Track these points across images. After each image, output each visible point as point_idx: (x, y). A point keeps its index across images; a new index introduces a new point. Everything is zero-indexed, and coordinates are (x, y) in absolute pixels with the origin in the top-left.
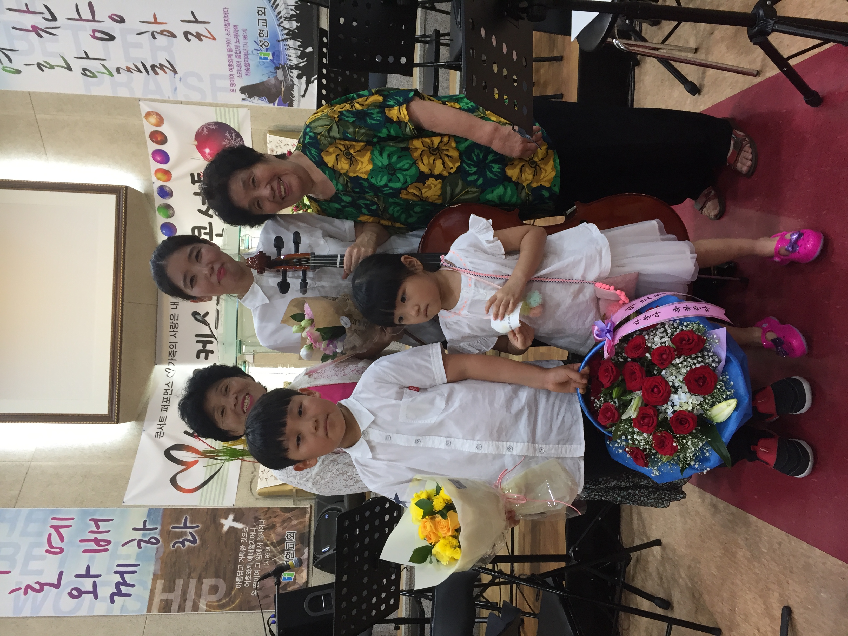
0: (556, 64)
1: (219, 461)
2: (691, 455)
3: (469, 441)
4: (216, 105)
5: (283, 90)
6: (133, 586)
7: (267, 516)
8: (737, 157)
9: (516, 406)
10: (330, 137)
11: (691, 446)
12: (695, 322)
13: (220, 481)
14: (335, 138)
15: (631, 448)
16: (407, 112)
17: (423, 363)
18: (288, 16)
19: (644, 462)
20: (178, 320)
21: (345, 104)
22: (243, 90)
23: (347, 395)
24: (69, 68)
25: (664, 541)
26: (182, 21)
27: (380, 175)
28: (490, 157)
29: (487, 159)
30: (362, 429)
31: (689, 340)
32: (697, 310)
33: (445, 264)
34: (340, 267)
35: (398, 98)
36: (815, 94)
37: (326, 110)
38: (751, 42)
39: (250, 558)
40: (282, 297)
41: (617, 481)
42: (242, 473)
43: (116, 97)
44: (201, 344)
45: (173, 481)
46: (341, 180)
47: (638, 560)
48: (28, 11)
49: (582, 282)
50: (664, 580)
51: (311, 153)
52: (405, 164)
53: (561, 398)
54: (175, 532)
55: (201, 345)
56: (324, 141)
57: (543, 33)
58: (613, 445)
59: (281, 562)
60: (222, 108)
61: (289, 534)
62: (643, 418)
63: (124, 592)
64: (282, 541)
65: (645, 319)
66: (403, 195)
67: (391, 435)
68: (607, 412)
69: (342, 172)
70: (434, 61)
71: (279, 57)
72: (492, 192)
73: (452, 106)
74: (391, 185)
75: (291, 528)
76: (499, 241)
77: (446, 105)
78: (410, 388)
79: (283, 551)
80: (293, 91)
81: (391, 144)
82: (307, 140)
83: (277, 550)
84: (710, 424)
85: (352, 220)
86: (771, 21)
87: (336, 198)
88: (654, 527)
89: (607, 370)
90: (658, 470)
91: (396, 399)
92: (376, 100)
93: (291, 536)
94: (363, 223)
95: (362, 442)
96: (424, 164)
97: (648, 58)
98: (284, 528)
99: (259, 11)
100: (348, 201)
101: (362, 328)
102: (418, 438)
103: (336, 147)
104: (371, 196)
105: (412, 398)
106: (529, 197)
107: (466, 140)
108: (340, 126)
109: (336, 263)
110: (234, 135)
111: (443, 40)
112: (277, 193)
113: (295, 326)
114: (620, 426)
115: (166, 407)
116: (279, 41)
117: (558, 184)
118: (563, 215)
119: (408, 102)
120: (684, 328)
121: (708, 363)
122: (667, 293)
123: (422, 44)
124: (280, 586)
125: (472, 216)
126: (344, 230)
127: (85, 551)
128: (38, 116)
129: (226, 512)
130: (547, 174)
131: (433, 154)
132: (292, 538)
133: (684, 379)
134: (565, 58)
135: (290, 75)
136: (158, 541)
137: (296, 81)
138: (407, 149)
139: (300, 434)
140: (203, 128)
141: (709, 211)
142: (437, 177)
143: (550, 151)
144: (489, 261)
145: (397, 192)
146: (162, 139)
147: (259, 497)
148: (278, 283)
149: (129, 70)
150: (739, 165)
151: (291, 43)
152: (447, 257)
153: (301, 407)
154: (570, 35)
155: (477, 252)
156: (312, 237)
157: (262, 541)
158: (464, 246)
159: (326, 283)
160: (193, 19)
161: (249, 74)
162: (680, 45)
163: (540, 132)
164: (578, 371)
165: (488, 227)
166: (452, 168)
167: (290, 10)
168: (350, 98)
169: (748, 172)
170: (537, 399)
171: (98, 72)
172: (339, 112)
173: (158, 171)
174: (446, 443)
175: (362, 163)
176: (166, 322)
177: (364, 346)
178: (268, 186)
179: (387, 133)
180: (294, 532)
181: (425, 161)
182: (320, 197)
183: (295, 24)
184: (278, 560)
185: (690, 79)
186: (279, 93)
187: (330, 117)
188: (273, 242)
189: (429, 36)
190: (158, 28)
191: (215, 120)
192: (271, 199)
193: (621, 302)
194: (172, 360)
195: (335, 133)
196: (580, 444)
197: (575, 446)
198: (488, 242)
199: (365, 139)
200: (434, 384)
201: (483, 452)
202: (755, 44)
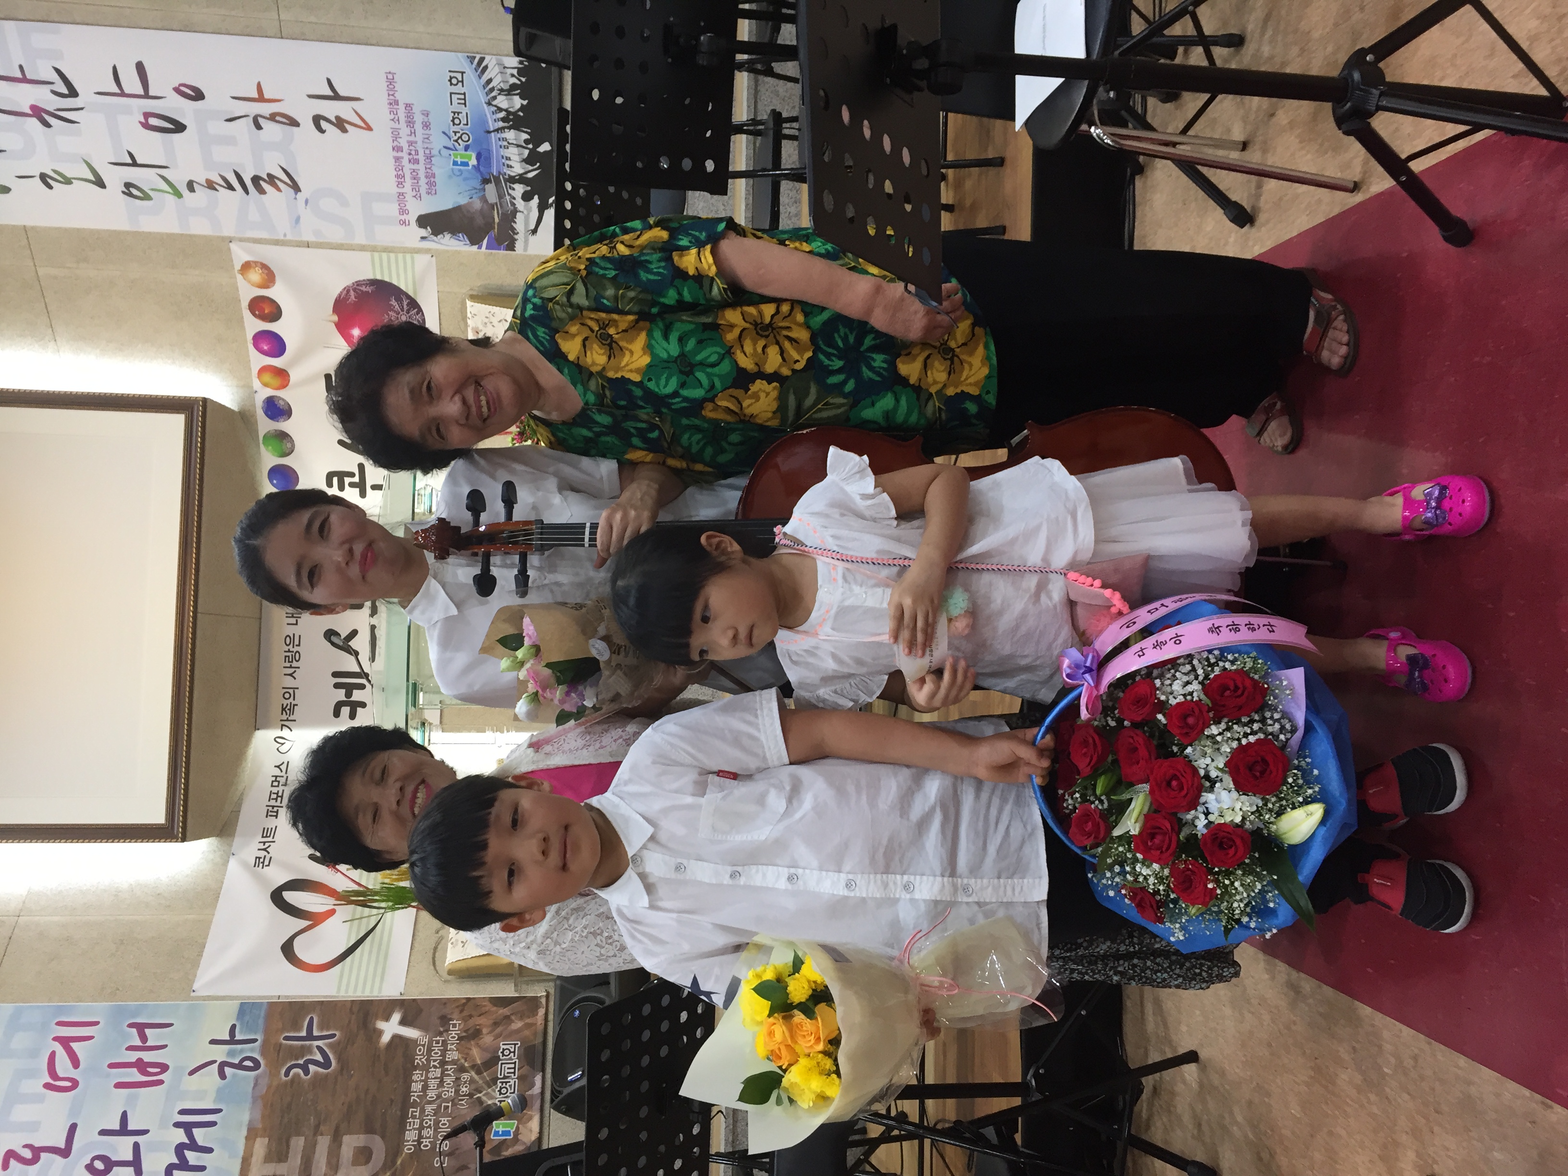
0: (992, 171)
1: (375, 911)
2: (1242, 905)
3: (831, 874)
4: (373, 249)
5: (497, 220)
6: (210, 1150)
7: (465, 1013)
8: (1321, 339)
9: (918, 808)
10: (571, 305)
11: (1240, 889)
12: (1248, 653)
13: (375, 950)
14: (581, 309)
15: (1131, 890)
16: (714, 259)
17: (743, 727)
18: (506, 87)
19: (1156, 915)
20: (299, 645)
21: (599, 245)
22: (423, 221)
23: (602, 787)
24: (100, 183)
25: (1203, 1054)
26: (310, 96)
27: (665, 375)
28: (868, 341)
29: (862, 344)
30: (630, 854)
31: (1237, 688)
32: (1253, 630)
33: (783, 542)
34: (590, 546)
35: (697, 234)
36: (1460, 224)
37: (565, 257)
38: (1340, 129)
39: (432, 1094)
40: (482, 604)
41: (1112, 943)
42: (417, 933)
43: (187, 235)
44: (344, 691)
45: (288, 950)
46: (592, 384)
47: (1155, 1091)
48: (24, 80)
49: (1044, 572)
50: (1205, 1128)
51: (536, 336)
52: (709, 356)
53: (1003, 791)
54: (291, 1046)
55: (342, 692)
56: (559, 312)
57: (969, 117)
58: (1099, 881)
59: (490, 1102)
60: (384, 255)
61: (505, 1047)
62: (1152, 836)
63: (192, 1162)
64: (492, 1061)
65: (1155, 647)
66: (708, 412)
67: (685, 862)
68: (1087, 822)
69: (595, 369)
70: (770, 166)
71: (488, 159)
72: (873, 405)
73: (796, 248)
74: (685, 393)
75: (510, 1035)
76: (885, 494)
77: (786, 245)
78: (720, 773)
79: (494, 1080)
80: (515, 222)
81: (684, 318)
82: (529, 312)
83: (483, 1078)
84: (1277, 846)
85: (614, 458)
86: (1374, 91)
87: (583, 418)
88: (1184, 1028)
89: (1085, 743)
90: (1183, 928)
91: (693, 795)
92: (655, 237)
93: (511, 1052)
94: (634, 464)
95: (630, 876)
96: (745, 354)
97: (1157, 160)
98: (497, 1037)
99: (451, 78)
100: (606, 424)
101: (631, 660)
102: (736, 868)
103: (583, 324)
104: (648, 414)
105: (726, 792)
106: (940, 414)
107: (823, 309)
108: (589, 286)
109: (583, 540)
110: (405, 303)
111: (788, 129)
112: (474, 409)
113: (505, 659)
114: (1111, 848)
115: (275, 809)
116: (489, 132)
117: (994, 389)
118: (1005, 447)
119: (714, 240)
120: (1228, 665)
121: (1271, 734)
122: (1198, 597)
123: (750, 137)
124: (484, 1150)
125: (832, 450)
126: (598, 477)
127: (119, 1085)
128: (41, 272)
129: (386, 1008)
130: (973, 372)
131: (762, 336)
132: (512, 1054)
133: (1226, 764)
134: (1008, 162)
135: (509, 194)
136: (257, 1065)
137: (520, 204)
138: (715, 327)
139: (513, 864)
140: (348, 291)
141: (1273, 439)
142: (771, 378)
143: (978, 330)
144: (868, 533)
145: (696, 407)
146: (274, 312)
147: (449, 978)
148: (475, 577)
149: (211, 185)
150: (1325, 354)
151: (511, 135)
152: (788, 529)
153: (516, 811)
154: (1012, 118)
155: (845, 518)
156: (538, 490)
157: (454, 1062)
158: (820, 506)
159: (564, 577)
160: (330, 93)
161: (433, 192)
162: (1217, 136)
163: (960, 294)
164: (1033, 743)
165: (864, 470)
166: (798, 361)
167: (508, 75)
168: (609, 234)
169: (1342, 367)
170: (959, 793)
171: (152, 190)
172: (588, 259)
173: (263, 370)
174: (789, 878)
175: (632, 352)
176: (278, 651)
177: (636, 694)
178: (457, 398)
179: (677, 297)
180: (515, 1045)
181: (748, 348)
182: (554, 416)
183: (517, 102)
184: (484, 1098)
185: (1234, 197)
186: (489, 226)
187: (571, 269)
188: (465, 501)
189: (761, 123)
190: (265, 109)
191: (371, 277)
192: (463, 422)
193: (1114, 610)
194: (287, 720)
195: (580, 298)
196: (1040, 878)
197: (1031, 881)
198: (865, 497)
199: (636, 309)
200: (764, 766)
201: (858, 895)
202: (1347, 133)
